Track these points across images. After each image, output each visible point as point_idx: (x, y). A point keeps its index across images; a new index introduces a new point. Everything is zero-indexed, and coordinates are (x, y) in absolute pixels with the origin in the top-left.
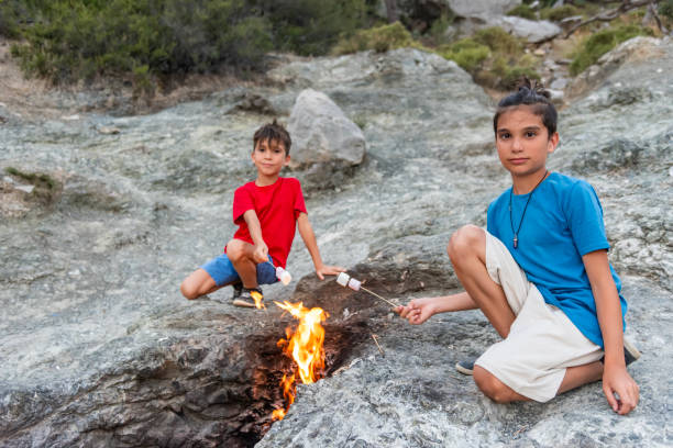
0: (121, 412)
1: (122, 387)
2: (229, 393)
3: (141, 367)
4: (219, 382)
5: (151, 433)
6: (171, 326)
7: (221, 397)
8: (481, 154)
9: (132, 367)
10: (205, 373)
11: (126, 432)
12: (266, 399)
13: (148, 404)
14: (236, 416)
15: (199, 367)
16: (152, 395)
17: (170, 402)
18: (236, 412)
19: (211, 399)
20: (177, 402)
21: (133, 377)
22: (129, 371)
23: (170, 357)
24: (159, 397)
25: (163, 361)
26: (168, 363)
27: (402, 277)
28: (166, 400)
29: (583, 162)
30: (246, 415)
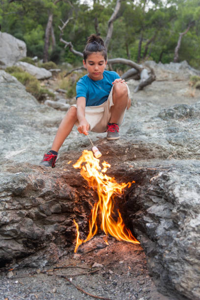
0: (6, 215)
1: (4, 199)
2: (62, 206)
3: (16, 187)
4: (58, 199)
5: (22, 229)
6: (9, 170)
7: (58, 208)
8: (53, 127)
9: (10, 187)
10: (48, 193)
11: (8, 228)
12: (77, 212)
13: (18, 212)
14: (63, 221)
15: (44, 190)
16: (20, 206)
17: (30, 211)
18: (64, 219)
19: (52, 210)
20: (33, 211)
21: (10, 194)
22: (7, 190)
23: (29, 182)
24: (24, 208)
25: (27, 185)
26: (29, 186)
27: (126, 152)
28: (27, 209)
29: (164, 114)
30: (69, 221)
